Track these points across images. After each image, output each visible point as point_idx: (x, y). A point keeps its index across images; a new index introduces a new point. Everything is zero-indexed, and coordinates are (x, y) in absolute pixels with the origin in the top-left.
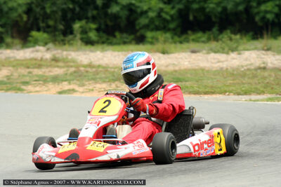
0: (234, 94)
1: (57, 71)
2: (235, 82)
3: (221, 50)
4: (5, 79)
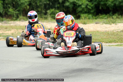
0: (105, 43)
2: (107, 37)
3: (108, 23)
4: (11, 35)
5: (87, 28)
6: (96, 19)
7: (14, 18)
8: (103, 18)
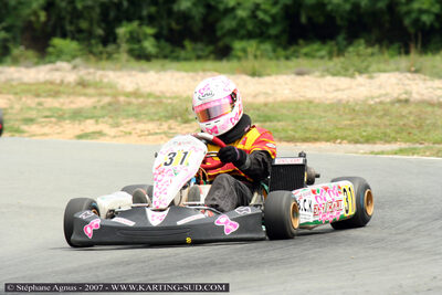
0: (349, 142)
1: (83, 102)
2: (354, 122)
3: (342, 71)
5: (270, 92)
6: (287, 58)
8: (313, 57)
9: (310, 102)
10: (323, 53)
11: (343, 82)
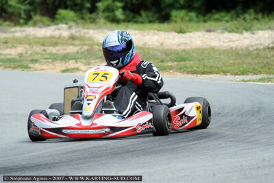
0: (232, 74)
1: (71, 49)
2: (236, 62)
3: (235, 29)
4: (17, 57)
5: (188, 42)
6: (205, 21)
7: (22, 21)
8: (221, 21)
9: (213, 49)
10: (227, 18)
11: (234, 36)
